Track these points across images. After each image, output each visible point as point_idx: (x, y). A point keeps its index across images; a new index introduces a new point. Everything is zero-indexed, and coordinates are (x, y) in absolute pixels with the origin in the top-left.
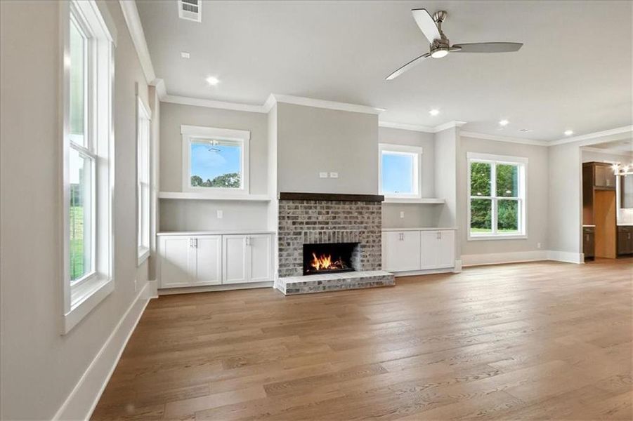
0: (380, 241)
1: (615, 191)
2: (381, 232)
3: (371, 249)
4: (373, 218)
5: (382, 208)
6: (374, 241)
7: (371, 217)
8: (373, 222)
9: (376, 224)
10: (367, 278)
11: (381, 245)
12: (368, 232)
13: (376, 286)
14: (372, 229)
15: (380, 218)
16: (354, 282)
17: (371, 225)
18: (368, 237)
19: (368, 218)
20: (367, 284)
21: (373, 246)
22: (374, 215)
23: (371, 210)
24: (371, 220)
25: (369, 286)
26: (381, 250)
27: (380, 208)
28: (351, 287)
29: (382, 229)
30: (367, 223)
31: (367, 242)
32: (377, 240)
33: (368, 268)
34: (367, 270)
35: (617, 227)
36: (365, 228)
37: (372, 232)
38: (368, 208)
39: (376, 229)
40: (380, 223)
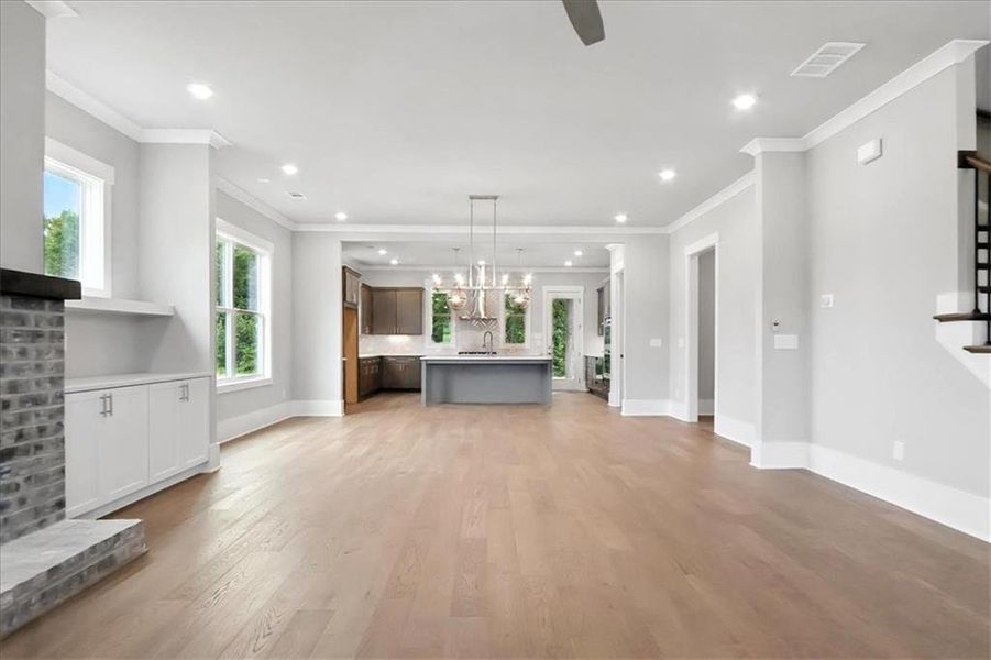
0: (61, 425)
1: (357, 311)
2: (61, 397)
3: (31, 459)
4: (40, 353)
5: (67, 321)
6: (42, 430)
7: (31, 347)
8: (39, 367)
9: (47, 374)
10: (70, 564)
11: (63, 441)
12: (23, 402)
13: (97, 576)
14: (34, 391)
15: (61, 352)
16: (23, 599)
17: (29, 376)
18: (22, 419)
19: (23, 353)
20: (69, 583)
21: (38, 448)
22: (43, 344)
23: (31, 327)
24: (32, 361)
25: (76, 589)
26: (62, 457)
27: (60, 322)
28: (16, 622)
29: (68, 386)
30: (18, 370)
31: (20, 436)
32: (51, 424)
33: (21, 526)
34: (20, 534)
35: (359, 359)
36: (13, 388)
37: (36, 401)
38: (22, 321)
39: (48, 390)
40: (60, 367)
